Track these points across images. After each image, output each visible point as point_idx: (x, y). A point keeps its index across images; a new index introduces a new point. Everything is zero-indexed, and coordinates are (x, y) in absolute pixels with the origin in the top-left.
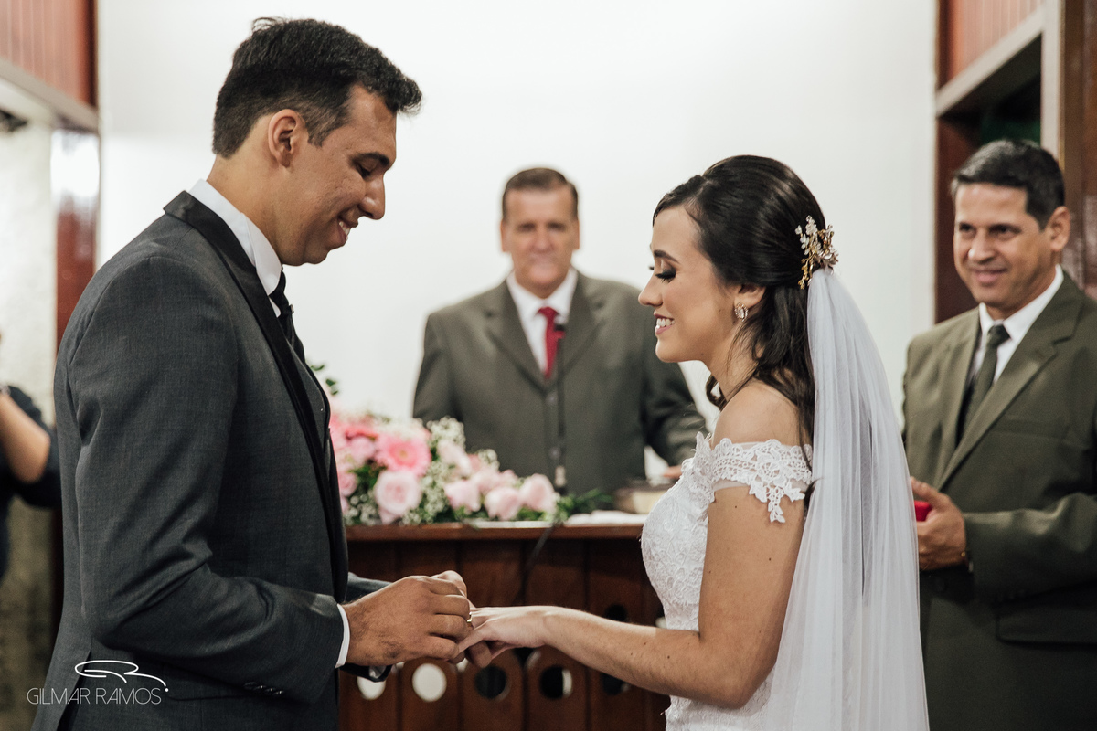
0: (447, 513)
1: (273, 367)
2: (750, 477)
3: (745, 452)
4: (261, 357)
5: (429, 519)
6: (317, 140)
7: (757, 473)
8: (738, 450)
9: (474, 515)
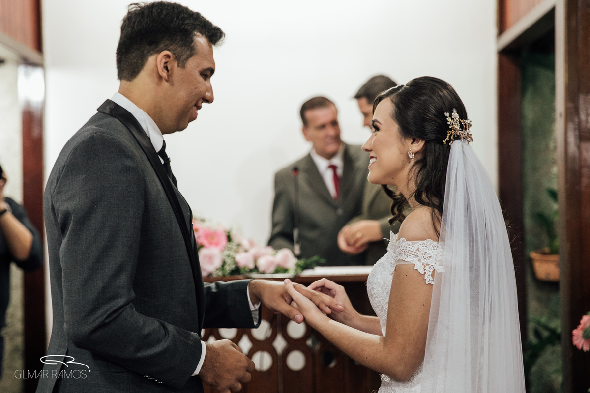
0: (237, 271)
1: (162, 191)
2: (415, 259)
3: (414, 246)
4: (156, 185)
5: (227, 273)
6: (182, 64)
7: (419, 258)
8: (409, 245)
9: (251, 271)
